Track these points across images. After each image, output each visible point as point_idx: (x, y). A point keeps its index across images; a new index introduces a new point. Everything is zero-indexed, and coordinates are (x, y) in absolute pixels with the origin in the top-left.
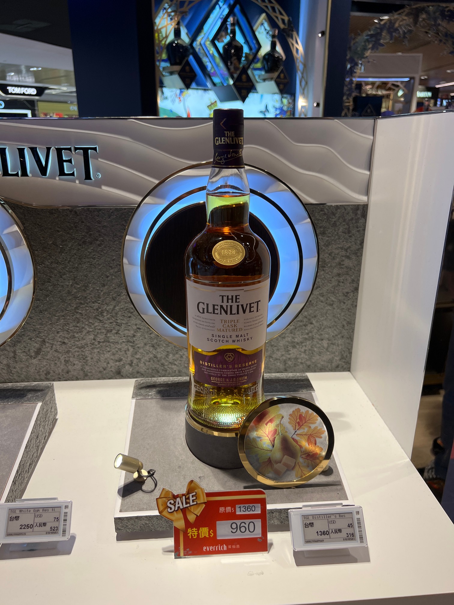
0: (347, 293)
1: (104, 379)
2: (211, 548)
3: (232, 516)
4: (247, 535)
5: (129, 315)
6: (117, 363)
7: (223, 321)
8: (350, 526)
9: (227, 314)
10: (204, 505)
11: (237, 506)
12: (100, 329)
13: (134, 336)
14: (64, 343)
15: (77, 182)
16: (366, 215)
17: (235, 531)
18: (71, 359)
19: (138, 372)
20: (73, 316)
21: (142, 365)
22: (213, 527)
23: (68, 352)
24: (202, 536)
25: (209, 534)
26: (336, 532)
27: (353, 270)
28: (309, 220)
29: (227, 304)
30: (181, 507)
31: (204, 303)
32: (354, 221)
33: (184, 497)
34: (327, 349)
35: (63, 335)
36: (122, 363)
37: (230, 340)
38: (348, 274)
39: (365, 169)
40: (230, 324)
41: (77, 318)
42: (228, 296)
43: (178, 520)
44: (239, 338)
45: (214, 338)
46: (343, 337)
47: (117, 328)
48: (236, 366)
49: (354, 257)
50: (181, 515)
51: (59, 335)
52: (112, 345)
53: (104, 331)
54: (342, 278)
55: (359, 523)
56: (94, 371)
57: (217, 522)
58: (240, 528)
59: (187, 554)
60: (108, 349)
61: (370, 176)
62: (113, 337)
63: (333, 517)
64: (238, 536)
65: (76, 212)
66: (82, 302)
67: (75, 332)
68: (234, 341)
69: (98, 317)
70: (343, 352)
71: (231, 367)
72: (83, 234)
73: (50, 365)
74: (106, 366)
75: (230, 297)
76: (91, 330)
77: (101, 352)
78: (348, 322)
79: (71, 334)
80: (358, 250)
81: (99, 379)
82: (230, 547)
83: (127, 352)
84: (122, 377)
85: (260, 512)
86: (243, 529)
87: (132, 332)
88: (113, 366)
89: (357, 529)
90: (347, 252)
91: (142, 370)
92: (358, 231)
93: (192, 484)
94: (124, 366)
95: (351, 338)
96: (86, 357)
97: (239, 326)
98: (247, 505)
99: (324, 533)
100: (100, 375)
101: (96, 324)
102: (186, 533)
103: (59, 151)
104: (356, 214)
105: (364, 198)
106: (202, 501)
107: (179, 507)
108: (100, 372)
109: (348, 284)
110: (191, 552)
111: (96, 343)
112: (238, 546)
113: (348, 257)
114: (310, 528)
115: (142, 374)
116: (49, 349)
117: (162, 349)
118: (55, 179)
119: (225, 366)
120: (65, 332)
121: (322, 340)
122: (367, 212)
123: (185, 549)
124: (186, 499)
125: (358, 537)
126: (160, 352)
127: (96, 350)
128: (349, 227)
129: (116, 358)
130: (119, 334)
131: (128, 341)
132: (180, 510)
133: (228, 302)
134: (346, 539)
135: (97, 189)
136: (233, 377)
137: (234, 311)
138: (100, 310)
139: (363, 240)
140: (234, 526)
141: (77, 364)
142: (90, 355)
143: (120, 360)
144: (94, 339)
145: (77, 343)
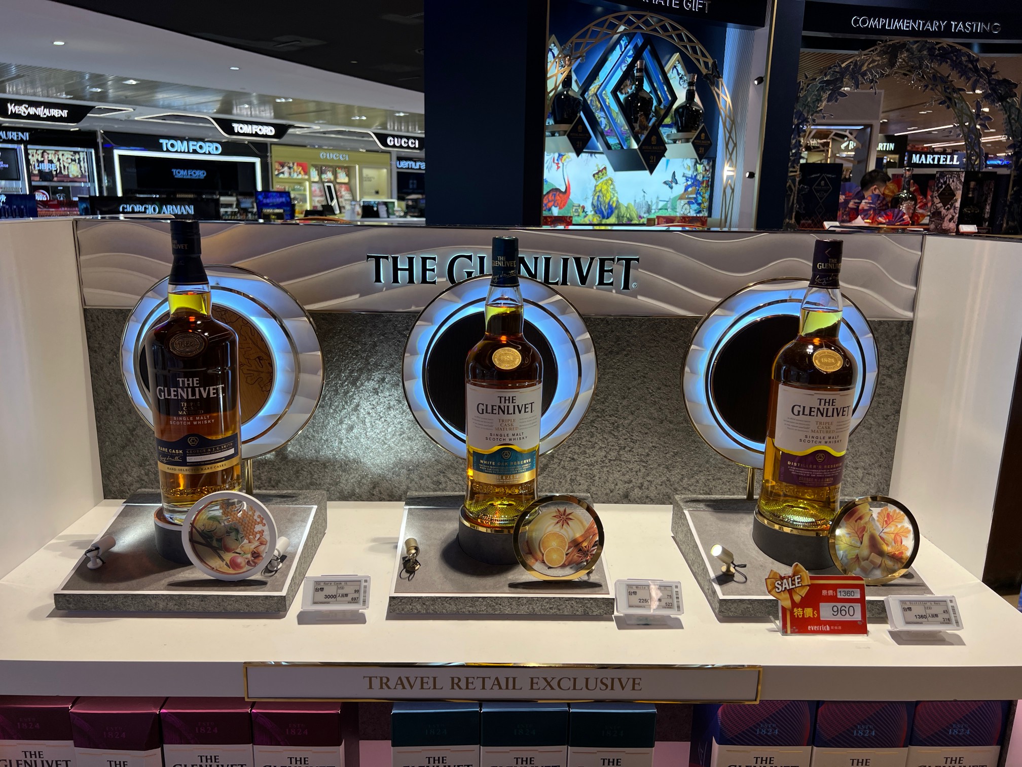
0: (888, 416)
1: (610, 502)
2: (815, 627)
3: (834, 599)
4: (847, 618)
5: (647, 431)
6: (626, 485)
7: (818, 423)
8: (946, 612)
9: (823, 416)
10: (808, 588)
11: (838, 590)
12: (613, 446)
13: (648, 455)
14: (573, 459)
15: (614, 291)
16: (911, 332)
17: (835, 613)
18: (578, 478)
19: (647, 497)
20: (587, 429)
21: (652, 488)
22: (816, 608)
23: (576, 469)
24: (807, 616)
25: (814, 615)
26: (933, 616)
27: (894, 391)
28: (871, 335)
29: (824, 407)
30: (788, 588)
31: (800, 406)
32: (897, 338)
33: (790, 579)
34: (862, 480)
35: (574, 450)
36: (631, 485)
37: (823, 441)
38: (889, 395)
39: (911, 285)
40: (824, 426)
41: (591, 432)
42: (825, 400)
43: (785, 599)
44: (831, 440)
45: (807, 439)
46: (880, 466)
47: (632, 444)
48: (825, 467)
49: (895, 376)
50: (788, 595)
51: (569, 450)
52: (623, 464)
53: (617, 448)
54: (882, 399)
55: (954, 610)
56: (599, 493)
57: (821, 604)
58: (841, 611)
59: (793, 632)
60: (619, 469)
61: (917, 292)
62: (626, 456)
63: (929, 604)
64: (839, 618)
65: (607, 322)
66: (599, 415)
67: (587, 447)
68: (826, 442)
69: (612, 432)
70: (880, 484)
71: (820, 467)
72: (611, 343)
73: (554, 484)
74: (613, 487)
75: (827, 401)
76: (604, 446)
77: (611, 471)
78: (887, 449)
79: (583, 449)
80: (900, 369)
81: (604, 503)
82: (832, 628)
83: (639, 474)
84: (630, 502)
85: (859, 597)
86: (843, 613)
87: (647, 451)
88: (622, 488)
89: (952, 615)
90: (889, 370)
91: (652, 495)
92: (902, 349)
93: (797, 568)
94: (633, 488)
95: (889, 468)
96: (594, 477)
97: (832, 428)
98: (847, 590)
99: (922, 617)
100: (605, 498)
101: (610, 439)
102: (792, 613)
103: (602, 261)
104: (900, 331)
105: (909, 315)
106: (807, 584)
107: (785, 588)
108: (607, 494)
109: (889, 406)
110: (797, 630)
111: (607, 461)
112: (840, 628)
113: (890, 376)
114: (908, 612)
115: (652, 500)
116: (556, 466)
117: (676, 472)
118: (593, 288)
119: (815, 467)
120: (577, 447)
121: (857, 468)
122: (912, 329)
123: (791, 628)
124: (792, 581)
125: (954, 622)
126: (674, 475)
127: (605, 469)
128: (892, 344)
129: (626, 480)
130: (633, 451)
131: (642, 461)
132: (786, 591)
133: (825, 405)
134: (943, 623)
135: (633, 299)
136: (821, 478)
137: (830, 414)
138: (616, 424)
139: (907, 358)
140: (835, 609)
141: (583, 484)
142: (598, 474)
143: (631, 481)
144: (605, 457)
145: (587, 460)
